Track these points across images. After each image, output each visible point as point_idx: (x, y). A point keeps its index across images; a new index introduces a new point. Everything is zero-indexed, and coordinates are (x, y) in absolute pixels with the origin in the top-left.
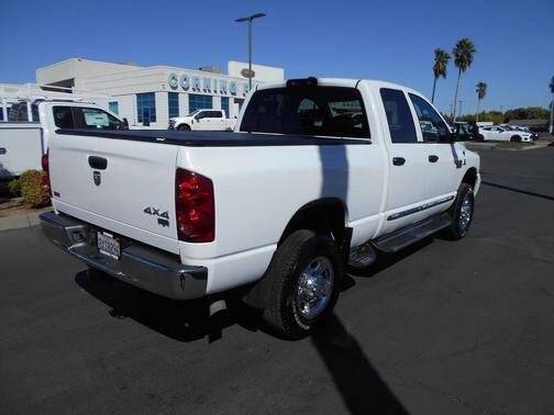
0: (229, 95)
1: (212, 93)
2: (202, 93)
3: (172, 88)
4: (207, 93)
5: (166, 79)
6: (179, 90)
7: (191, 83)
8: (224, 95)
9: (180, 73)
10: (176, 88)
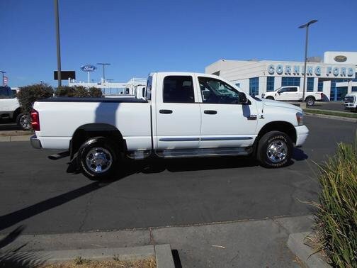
0: (314, 75)
1: (300, 75)
2: (292, 76)
3: (271, 74)
4: (297, 76)
5: (267, 68)
6: (275, 74)
7: (284, 70)
8: (310, 76)
9: (276, 64)
10: (273, 73)
